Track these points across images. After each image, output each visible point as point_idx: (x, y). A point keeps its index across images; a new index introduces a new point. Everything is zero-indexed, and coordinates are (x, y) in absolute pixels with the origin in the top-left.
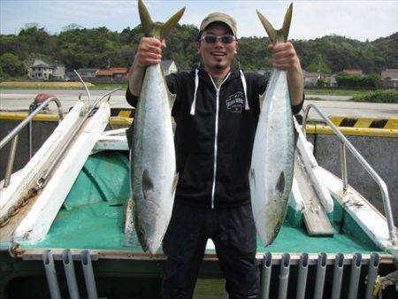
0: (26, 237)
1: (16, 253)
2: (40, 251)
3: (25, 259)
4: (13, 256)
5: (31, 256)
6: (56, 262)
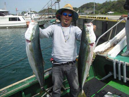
0: (110, 55)
1: (107, 58)
2: (113, 59)
3: (109, 60)
4: (106, 58)
5: (110, 60)
6: (116, 63)
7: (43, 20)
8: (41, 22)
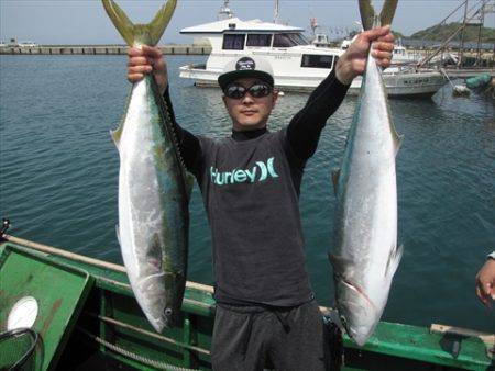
7: (436, 73)
8: (426, 80)
